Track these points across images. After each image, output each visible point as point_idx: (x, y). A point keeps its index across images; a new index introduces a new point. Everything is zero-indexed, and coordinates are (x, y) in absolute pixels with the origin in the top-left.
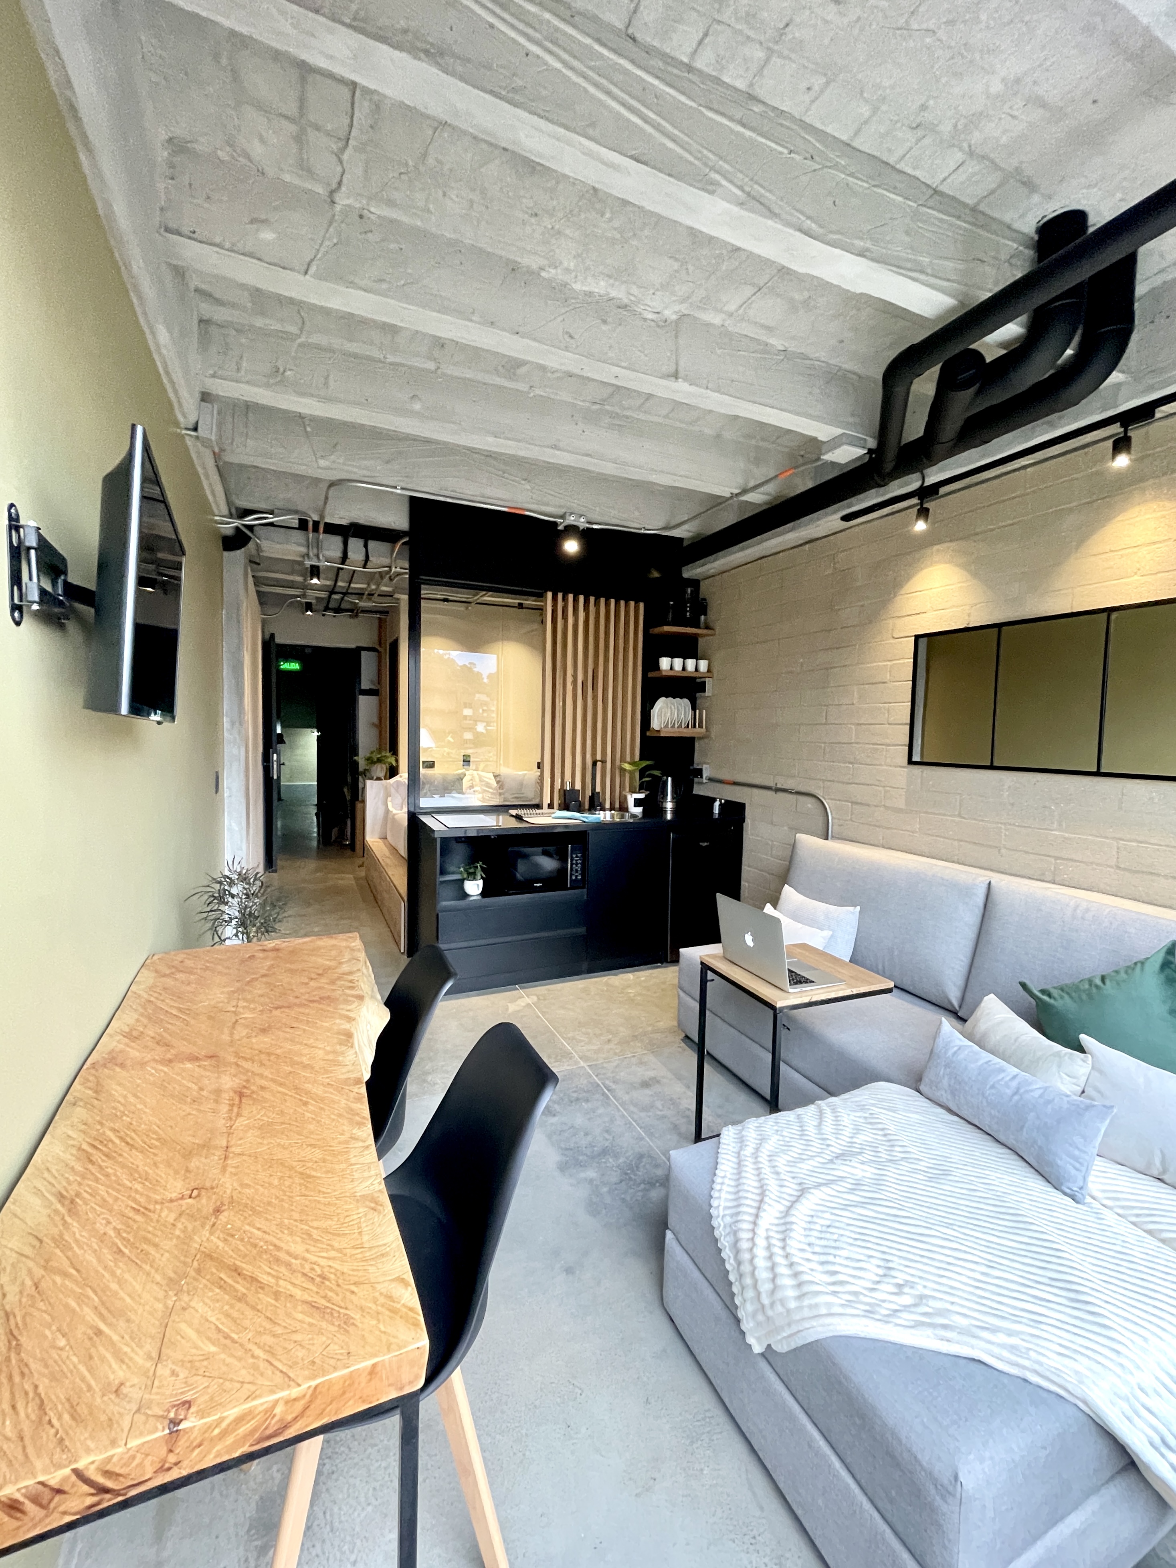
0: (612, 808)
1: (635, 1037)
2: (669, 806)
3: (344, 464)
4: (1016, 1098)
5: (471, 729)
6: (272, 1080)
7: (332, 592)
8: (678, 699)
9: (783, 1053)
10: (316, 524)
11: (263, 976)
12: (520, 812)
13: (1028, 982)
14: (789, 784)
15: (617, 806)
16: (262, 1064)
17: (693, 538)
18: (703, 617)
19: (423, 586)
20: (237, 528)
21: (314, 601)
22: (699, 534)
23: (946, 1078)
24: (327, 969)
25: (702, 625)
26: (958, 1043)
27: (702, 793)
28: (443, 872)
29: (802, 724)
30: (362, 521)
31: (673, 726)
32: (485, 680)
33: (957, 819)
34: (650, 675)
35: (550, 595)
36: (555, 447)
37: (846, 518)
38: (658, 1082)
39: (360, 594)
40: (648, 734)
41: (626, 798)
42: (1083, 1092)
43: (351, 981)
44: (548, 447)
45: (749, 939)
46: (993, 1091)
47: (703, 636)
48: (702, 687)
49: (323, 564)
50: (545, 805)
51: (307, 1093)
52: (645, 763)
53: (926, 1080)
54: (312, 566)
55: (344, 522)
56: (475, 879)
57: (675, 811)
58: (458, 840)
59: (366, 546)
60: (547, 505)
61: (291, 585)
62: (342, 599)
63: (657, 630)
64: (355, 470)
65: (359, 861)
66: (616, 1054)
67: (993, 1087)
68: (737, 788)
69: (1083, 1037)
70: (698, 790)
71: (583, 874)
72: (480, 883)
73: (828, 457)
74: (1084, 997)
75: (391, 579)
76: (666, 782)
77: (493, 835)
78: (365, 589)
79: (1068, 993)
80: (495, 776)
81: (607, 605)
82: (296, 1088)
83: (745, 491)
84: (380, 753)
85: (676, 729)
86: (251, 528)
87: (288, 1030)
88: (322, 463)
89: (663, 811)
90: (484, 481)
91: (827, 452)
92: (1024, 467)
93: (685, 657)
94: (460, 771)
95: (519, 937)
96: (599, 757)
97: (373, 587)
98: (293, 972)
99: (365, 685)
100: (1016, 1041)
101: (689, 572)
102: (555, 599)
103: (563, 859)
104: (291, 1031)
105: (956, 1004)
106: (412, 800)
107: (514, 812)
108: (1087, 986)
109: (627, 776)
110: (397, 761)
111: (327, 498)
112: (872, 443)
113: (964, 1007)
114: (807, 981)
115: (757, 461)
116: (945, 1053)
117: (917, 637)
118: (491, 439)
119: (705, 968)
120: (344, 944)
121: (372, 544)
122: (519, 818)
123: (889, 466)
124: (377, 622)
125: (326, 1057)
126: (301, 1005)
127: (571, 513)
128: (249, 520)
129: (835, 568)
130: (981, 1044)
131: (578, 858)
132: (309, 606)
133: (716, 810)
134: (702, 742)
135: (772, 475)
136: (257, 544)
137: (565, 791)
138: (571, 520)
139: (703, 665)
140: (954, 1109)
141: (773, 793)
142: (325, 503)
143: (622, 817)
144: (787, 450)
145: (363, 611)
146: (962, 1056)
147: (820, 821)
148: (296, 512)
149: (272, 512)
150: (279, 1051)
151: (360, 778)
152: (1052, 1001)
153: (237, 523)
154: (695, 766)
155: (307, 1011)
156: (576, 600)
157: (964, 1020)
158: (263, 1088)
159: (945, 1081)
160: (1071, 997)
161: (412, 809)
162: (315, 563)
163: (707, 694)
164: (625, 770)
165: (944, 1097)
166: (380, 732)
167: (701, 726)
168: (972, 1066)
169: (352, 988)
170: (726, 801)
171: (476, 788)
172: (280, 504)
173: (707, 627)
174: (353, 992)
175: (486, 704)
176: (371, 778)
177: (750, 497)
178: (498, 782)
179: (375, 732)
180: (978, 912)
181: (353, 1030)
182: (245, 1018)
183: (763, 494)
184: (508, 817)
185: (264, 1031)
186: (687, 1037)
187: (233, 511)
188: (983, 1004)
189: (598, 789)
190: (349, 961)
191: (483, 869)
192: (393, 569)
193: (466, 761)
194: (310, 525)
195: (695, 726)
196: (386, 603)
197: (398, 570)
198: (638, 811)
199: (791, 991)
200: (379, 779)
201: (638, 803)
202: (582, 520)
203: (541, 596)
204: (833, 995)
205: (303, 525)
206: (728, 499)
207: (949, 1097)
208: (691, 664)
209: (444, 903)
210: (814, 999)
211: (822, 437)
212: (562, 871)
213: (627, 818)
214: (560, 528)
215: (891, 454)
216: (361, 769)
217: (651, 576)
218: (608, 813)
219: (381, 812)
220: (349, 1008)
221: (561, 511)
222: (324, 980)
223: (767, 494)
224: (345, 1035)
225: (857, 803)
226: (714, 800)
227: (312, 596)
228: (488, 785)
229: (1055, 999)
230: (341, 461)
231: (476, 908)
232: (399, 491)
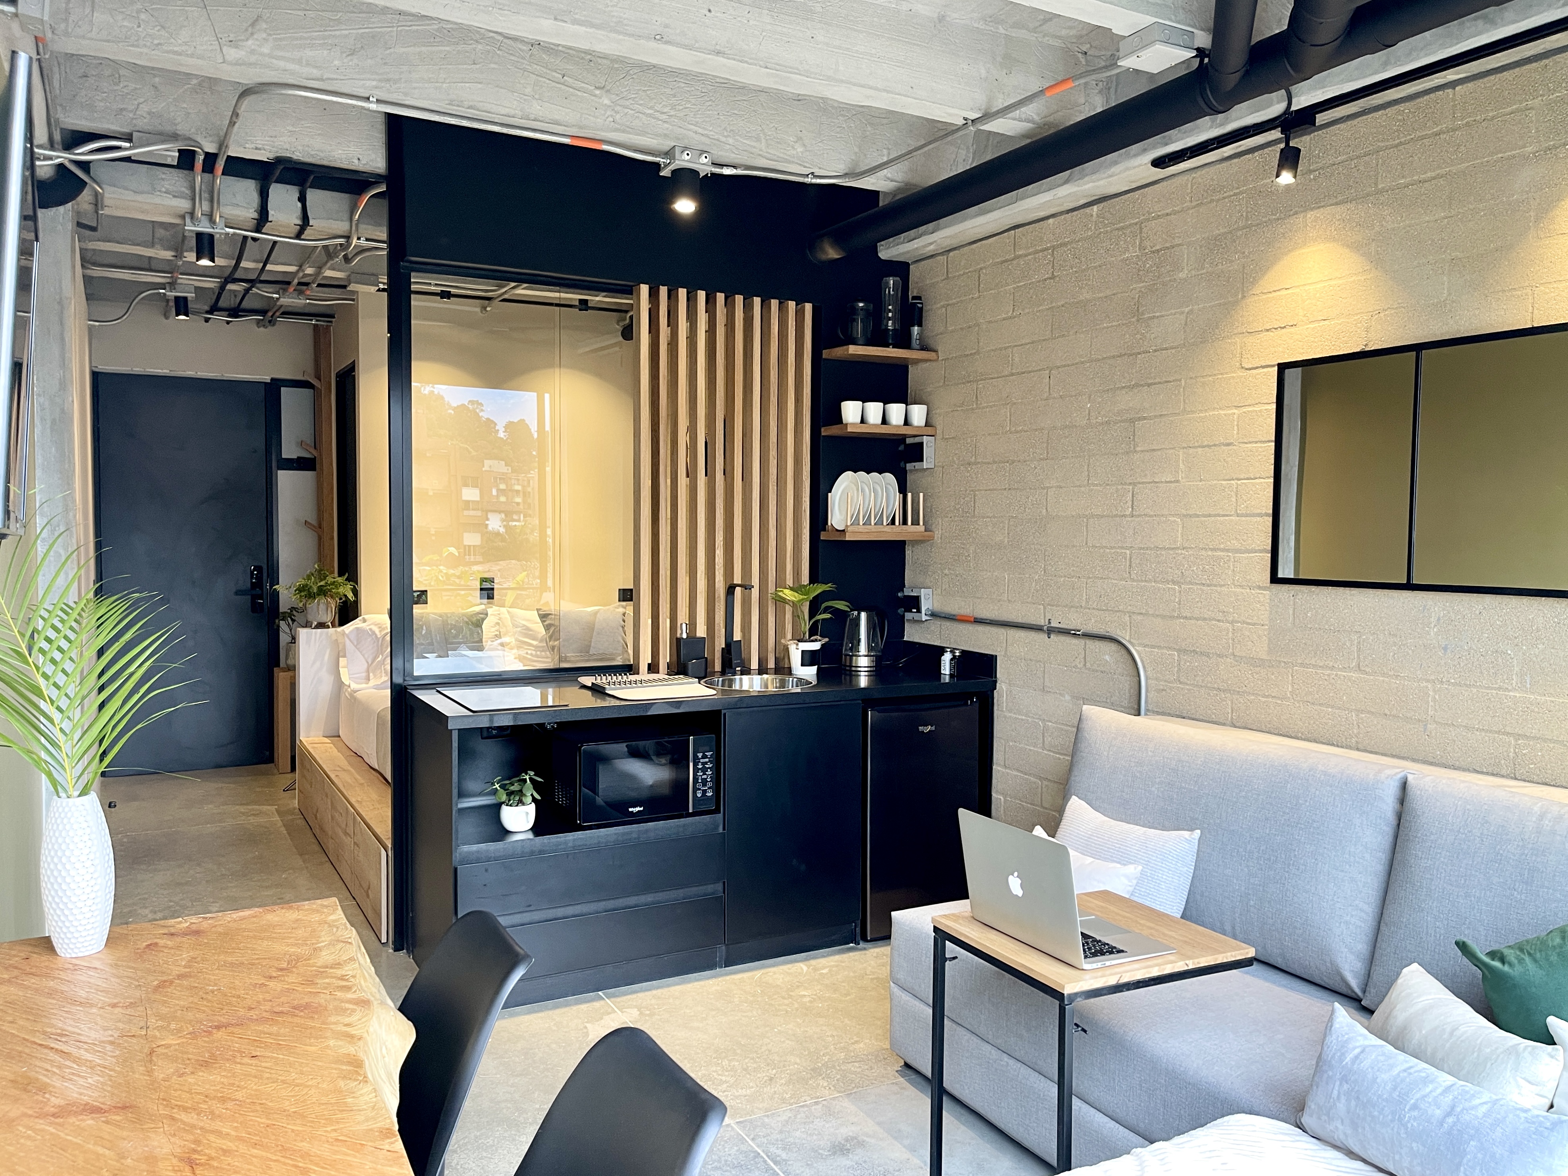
0: (762, 671)
1: (816, 1072)
2: (863, 662)
3: (270, 56)
4: (1450, 1120)
5: (480, 526)
6: (240, 1139)
7: (231, 279)
8: (875, 475)
9: (1078, 1082)
10: (210, 159)
11: (180, 977)
12: (601, 680)
13: (1470, 943)
14: (1072, 621)
15: (771, 664)
16: (213, 1115)
17: (898, 190)
18: (916, 330)
19: (413, 274)
20: (61, 166)
21: (191, 296)
22: (908, 185)
23: (1343, 1099)
24: (295, 961)
25: (915, 343)
26: (1361, 1042)
27: (917, 639)
28: (462, 795)
29: (1092, 516)
30: (298, 156)
31: (867, 523)
32: (501, 434)
33: (1355, 675)
34: (825, 432)
35: (644, 289)
36: (659, 38)
37: (1159, 163)
38: (861, 1144)
39: (283, 283)
40: (823, 536)
41: (787, 650)
42: (1552, 1106)
43: (342, 978)
44: (648, 38)
45: (1015, 885)
46: (1416, 1113)
47: (917, 361)
48: (916, 452)
49: (220, 230)
50: (643, 667)
51: (306, 1155)
52: (820, 589)
53: (1311, 1105)
54: (199, 236)
55: (263, 156)
56: (521, 802)
57: (878, 671)
58: (486, 733)
59: (302, 199)
60: (643, 133)
61: (149, 265)
62: (247, 291)
63: (838, 353)
64: (291, 66)
65: (285, 780)
66: (783, 1100)
67: (1415, 1107)
68: (980, 628)
69: (1553, 1022)
70: (912, 634)
71: (717, 789)
72: (531, 809)
73: (1128, 63)
74: (1554, 958)
75: (347, 259)
76: (857, 622)
77: (549, 721)
78: (294, 274)
79: (1530, 954)
80: (543, 617)
81: (748, 308)
82: (284, 1149)
83: (987, 116)
84: (323, 577)
85: (872, 527)
86: (85, 166)
87: (247, 1060)
88: (232, 54)
89: (851, 673)
90: (528, 90)
91: (1126, 56)
92: (1453, 84)
93: (886, 400)
94: (477, 609)
95: (602, 905)
96: (737, 580)
97: (309, 271)
98: (233, 966)
99: (289, 451)
100: (1451, 1034)
101: (888, 251)
102: (654, 295)
103: (679, 760)
104: (254, 1061)
105: (1355, 984)
106: (398, 663)
107: (588, 681)
108: (1558, 940)
109: (788, 609)
110: (356, 592)
111: (235, 114)
112: (1204, 40)
113: (1372, 990)
114: (1112, 950)
115: (1009, 62)
116: (1341, 1061)
117: (1282, 368)
118: (547, 24)
119: (941, 936)
120: (316, 917)
121: (313, 195)
122: (598, 691)
123: (1231, 80)
124: (310, 332)
125: (324, 1100)
126: (261, 1020)
127: (686, 148)
128: (83, 153)
129: (1142, 248)
130: (1398, 1044)
131: (706, 759)
132: (182, 306)
133: (946, 668)
134: (918, 549)
135: (1035, 87)
136: (96, 194)
137: (679, 640)
138: (684, 161)
139: (918, 413)
140: (1356, 1149)
141: (1043, 636)
142: (232, 124)
143: (783, 684)
144: (1057, 43)
145: (287, 313)
146: (1366, 1064)
147: (1125, 684)
148: (174, 137)
149: (129, 138)
150: (239, 1095)
151: (282, 624)
152: (1506, 968)
153: (62, 157)
154: (907, 592)
155: (275, 1029)
156: (691, 300)
157: (1372, 1012)
158: (226, 1152)
159: (1341, 1106)
160: (1535, 961)
161: (398, 680)
162: (204, 228)
163: (925, 464)
164: (784, 601)
165: (1341, 1131)
166: (320, 538)
167: (916, 522)
168: (1385, 1076)
169: (349, 988)
170: (963, 652)
171: (506, 639)
172: (142, 124)
173: (924, 348)
174: (350, 996)
175: (503, 478)
176: (307, 625)
177: (997, 126)
178: (547, 628)
179: (308, 540)
180: (1388, 830)
181: (362, 1055)
182: (168, 1046)
183: (1020, 120)
184: (576, 689)
185: (205, 1064)
186: (907, 1065)
187: (57, 137)
188: (1400, 981)
189: (737, 636)
190: (331, 944)
191: (536, 785)
192: (355, 241)
193: (488, 592)
194: (200, 158)
195: (905, 522)
196: (328, 300)
197: (363, 242)
198: (810, 673)
199: (1086, 966)
200: (321, 625)
201: (809, 658)
202: (703, 160)
203: (629, 291)
204: (1155, 972)
205: (186, 159)
206: (959, 129)
207: (1349, 1132)
208: (896, 411)
209: (466, 848)
210: (1125, 979)
211: (1119, 29)
212: (680, 787)
213: (793, 688)
214: (665, 173)
215: (1236, 58)
216: (283, 607)
217: (823, 257)
218: (757, 679)
219: (326, 687)
220: (347, 1020)
221: (666, 145)
222: (292, 978)
223: (1028, 121)
224: (349, 1063)
225: (1185, 651)
226: (941, 650)
227: (187, 285)
228: (527, 632)
229: (1511, 965)
230: (266, 50)
231: (524, 856)
232: (373, 107)
